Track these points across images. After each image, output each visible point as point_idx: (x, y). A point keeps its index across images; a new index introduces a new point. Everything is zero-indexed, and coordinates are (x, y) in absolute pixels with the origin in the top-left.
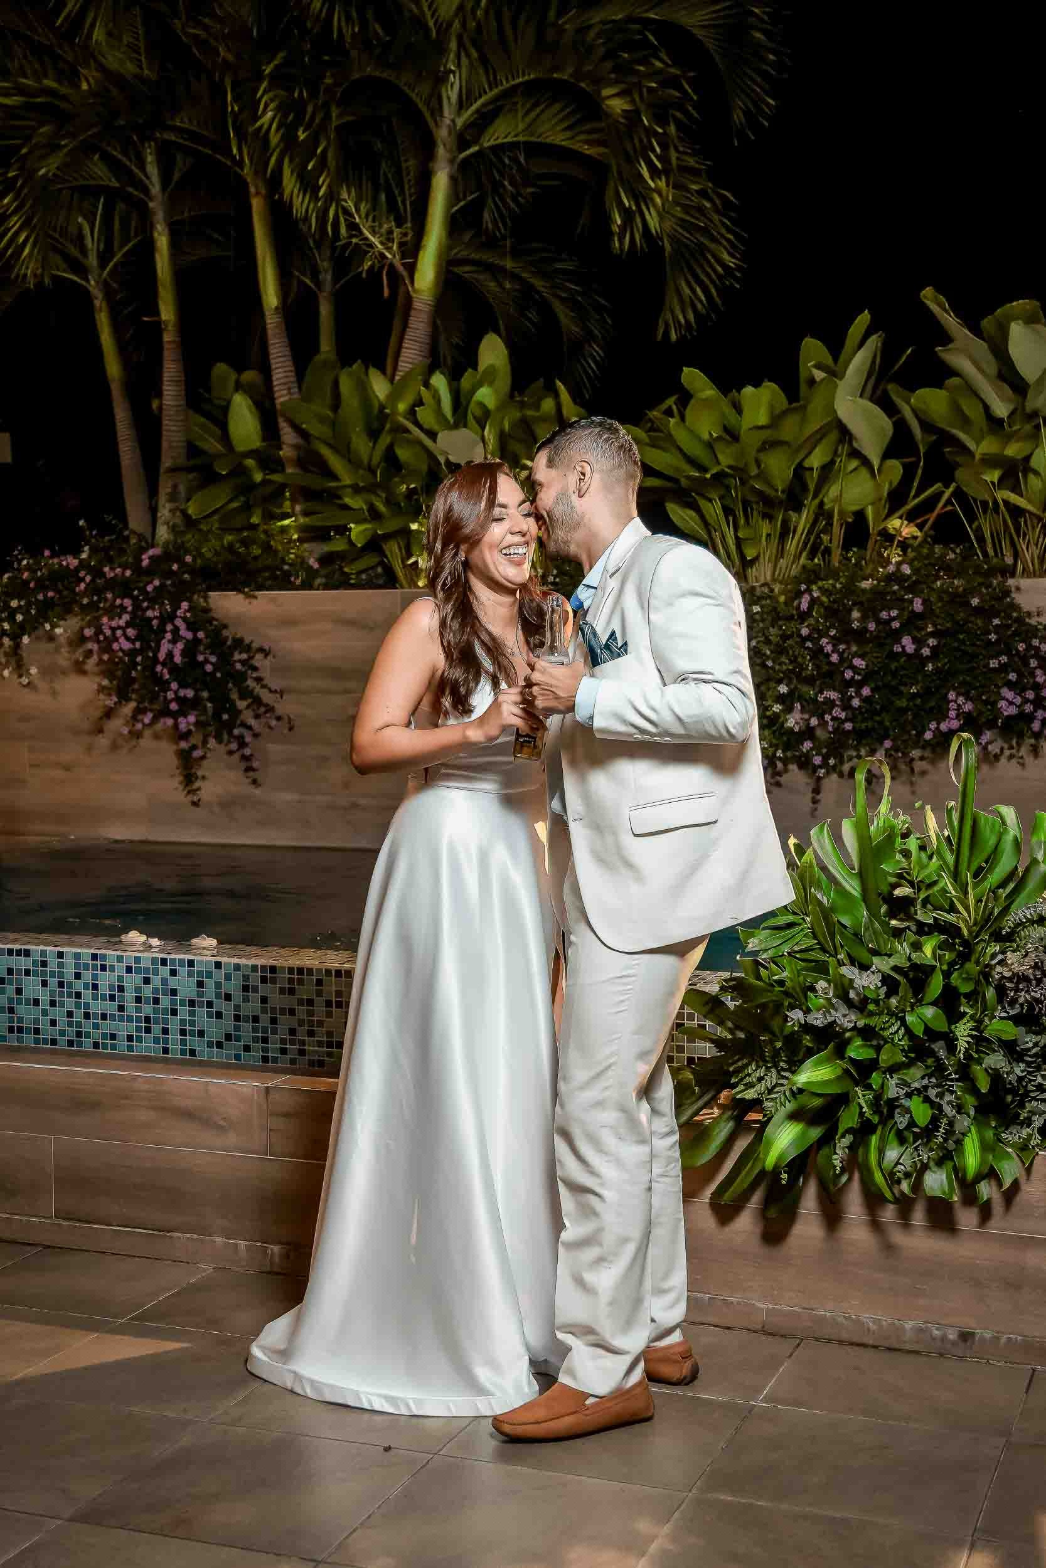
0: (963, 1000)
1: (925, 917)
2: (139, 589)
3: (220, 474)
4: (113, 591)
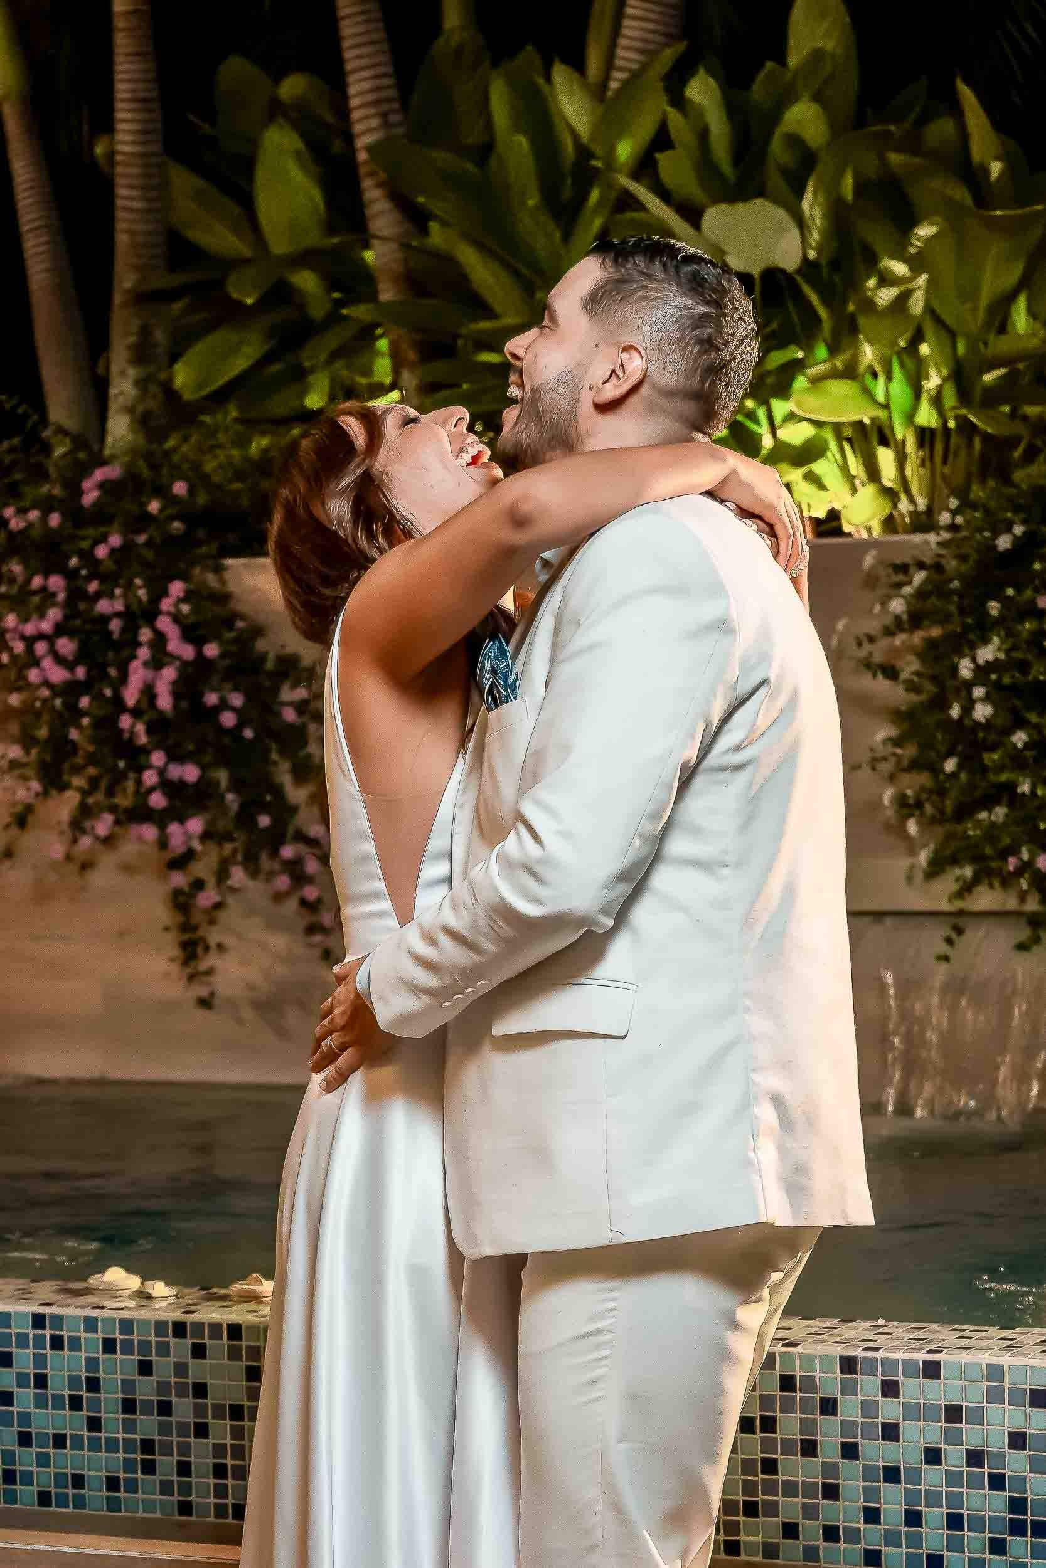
2: (82, 554)
3: (240, 304)
4: (25, 562)
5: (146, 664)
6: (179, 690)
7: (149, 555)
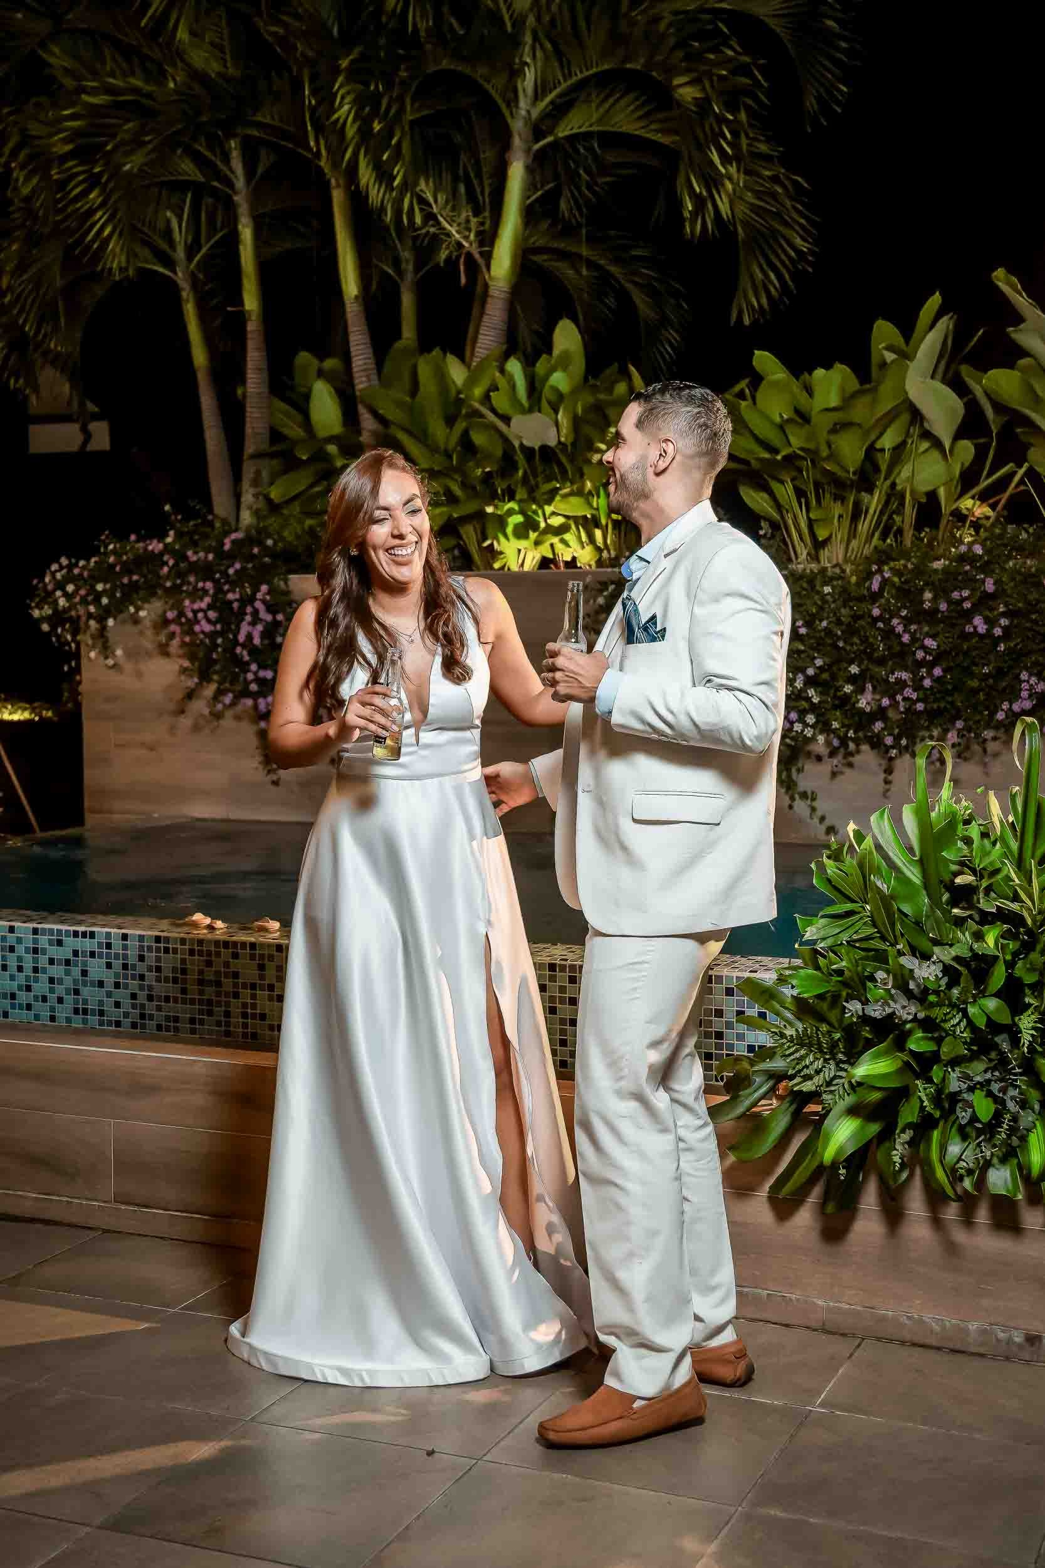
0: (1027, 991)
1: (988, 906)
2: (221, 572)
3: (301, 460)
4: (196, 575)
5: (249, 624)
6: (264, 635)
7: (252, 573)
